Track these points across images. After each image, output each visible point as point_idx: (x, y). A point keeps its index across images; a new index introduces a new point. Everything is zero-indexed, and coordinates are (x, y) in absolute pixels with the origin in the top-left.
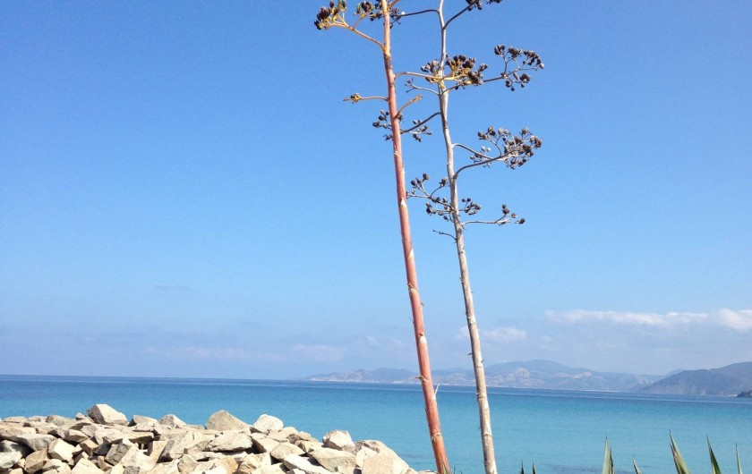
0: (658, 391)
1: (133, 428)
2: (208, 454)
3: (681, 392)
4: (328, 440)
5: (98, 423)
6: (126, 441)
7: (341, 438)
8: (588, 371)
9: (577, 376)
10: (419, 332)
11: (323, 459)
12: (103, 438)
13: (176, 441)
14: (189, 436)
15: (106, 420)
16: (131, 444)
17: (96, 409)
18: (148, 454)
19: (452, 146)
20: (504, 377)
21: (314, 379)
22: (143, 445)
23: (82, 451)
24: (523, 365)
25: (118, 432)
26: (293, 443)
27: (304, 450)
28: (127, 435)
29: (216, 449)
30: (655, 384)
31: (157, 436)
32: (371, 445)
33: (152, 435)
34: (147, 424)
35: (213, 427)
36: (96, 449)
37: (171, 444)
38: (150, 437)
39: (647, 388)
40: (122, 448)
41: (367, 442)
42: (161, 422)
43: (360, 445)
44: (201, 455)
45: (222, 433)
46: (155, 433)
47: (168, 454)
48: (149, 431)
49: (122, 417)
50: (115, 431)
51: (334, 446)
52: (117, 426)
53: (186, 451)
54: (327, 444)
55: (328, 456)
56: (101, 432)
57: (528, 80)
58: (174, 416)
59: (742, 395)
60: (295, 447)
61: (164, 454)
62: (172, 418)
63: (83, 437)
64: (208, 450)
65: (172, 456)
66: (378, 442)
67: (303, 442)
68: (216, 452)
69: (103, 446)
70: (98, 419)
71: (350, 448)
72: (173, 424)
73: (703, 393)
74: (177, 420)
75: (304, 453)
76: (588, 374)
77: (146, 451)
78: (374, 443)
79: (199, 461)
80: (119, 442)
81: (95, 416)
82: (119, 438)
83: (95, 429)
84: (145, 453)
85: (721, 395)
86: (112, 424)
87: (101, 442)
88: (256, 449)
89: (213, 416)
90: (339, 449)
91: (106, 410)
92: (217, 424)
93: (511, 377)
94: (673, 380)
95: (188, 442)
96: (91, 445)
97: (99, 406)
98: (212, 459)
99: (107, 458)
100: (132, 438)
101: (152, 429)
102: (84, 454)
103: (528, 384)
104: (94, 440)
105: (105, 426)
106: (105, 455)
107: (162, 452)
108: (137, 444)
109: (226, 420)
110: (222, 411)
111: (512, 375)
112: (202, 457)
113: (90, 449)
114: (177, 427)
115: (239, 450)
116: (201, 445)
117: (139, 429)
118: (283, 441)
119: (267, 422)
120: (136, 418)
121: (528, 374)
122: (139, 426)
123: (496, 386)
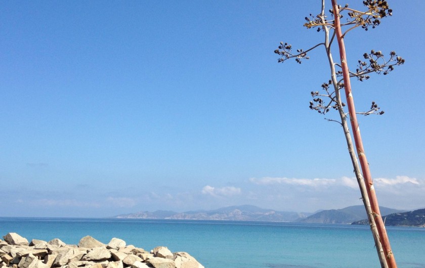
0: (310, 222)
1: (33, 247)
2: (84, 262)
3: (322, 222)
4: (157, 253)
5: (10, 244)
6: (31, 255)
7: (164, 251)
8: (272, 210)
9: (267, 214)
10: (370, 182)
11: (156, 264)
12: (17, 254)
13: (63, 255)
14: (71, 252)
15: (16, 243)
16: (34, 257)
17: (9, 236)
18: (45, 262)
19: (334, 64)
20: (227, 215)
21: (119, 217)
22: (40, 257)
23: (2, 262)
24: (238, 208)
25: (24, 249)
26: (136, 254)
27: (143, 258)
28: (31, 251)
29: (89, 259)
30: (308, 218)
31: (50, 252)
32: (181, 255)
33: (46, 251)
34: (42, 245)
35: (83, 246)
36: (11, 260)
37: (60, 256)
38: (45, 252)
39: (304, 220)
40: (28, 259)
41: (179, 253)
42: (51, 243)
43: (176, 255)
44: (80, 263)
45: (92, 250)
46: (48, 250)
47: (58, 263)
48: (44, 249)
49: (25, 240)
50: (23, 249)
51: (161, 256)
52: (23, 246)
53: (69, 261)
54: (156, 255)
55: (159, 262)
56: (14, 250)
57: (379, 23)
58: (59, 240)
59: (354, 223)
60: (137, 257)
61: (56, 263)
62: (57, 241)
63: (3, 253)
64: (85, 260)
65: (61, 264)
66: (186, 253)
67: (142, 254)
68: (89, 261)
69: (16, 258)
70: (11, 242)
71: (171, 257)
72: (58, 244)
73: (333, 223)
74: (60, 242)
75: (143, 260)
76: (273, 212)
77: (43, 261)
78: (184, 254)
79: (79, 266)
80: (26, 256)
81: (8, 240)
82: (26, 253)
83: (10, 248)
84: (43, 262)
85: (343, 223)
86: (19, 245)
87: (14, 256)
88: (114, 258)
89: (82, 239)
90: (165, 257)
91: (15, 236)
92: (85, 244)
93: (231, 215)
94: (318, 215)
95: (70, 256)
96: (8, 257)
97: (11, 234)
98: (87, 265)
99: (19, 265)
100: (34, 253)
101: (46, 247)
102: (4, 263)
103: (240, 218)
104: (10, 254)
105: (15, 246)
106: (17, 264)
107: (54, 262)
108: (37, 257)
109: (91, 241)
110: (88, 236)
111: (231, 213)
112: (81, 264)
113: (7, 260)
114: (61, 246)
115: (104, 260)
116: (79, 257)
117: (37, 247)
118: (129, 254)
119: (116, 242)
120: (34, 241)
121: (240, 213)
122: (37, 246)
123: (223, 219)
